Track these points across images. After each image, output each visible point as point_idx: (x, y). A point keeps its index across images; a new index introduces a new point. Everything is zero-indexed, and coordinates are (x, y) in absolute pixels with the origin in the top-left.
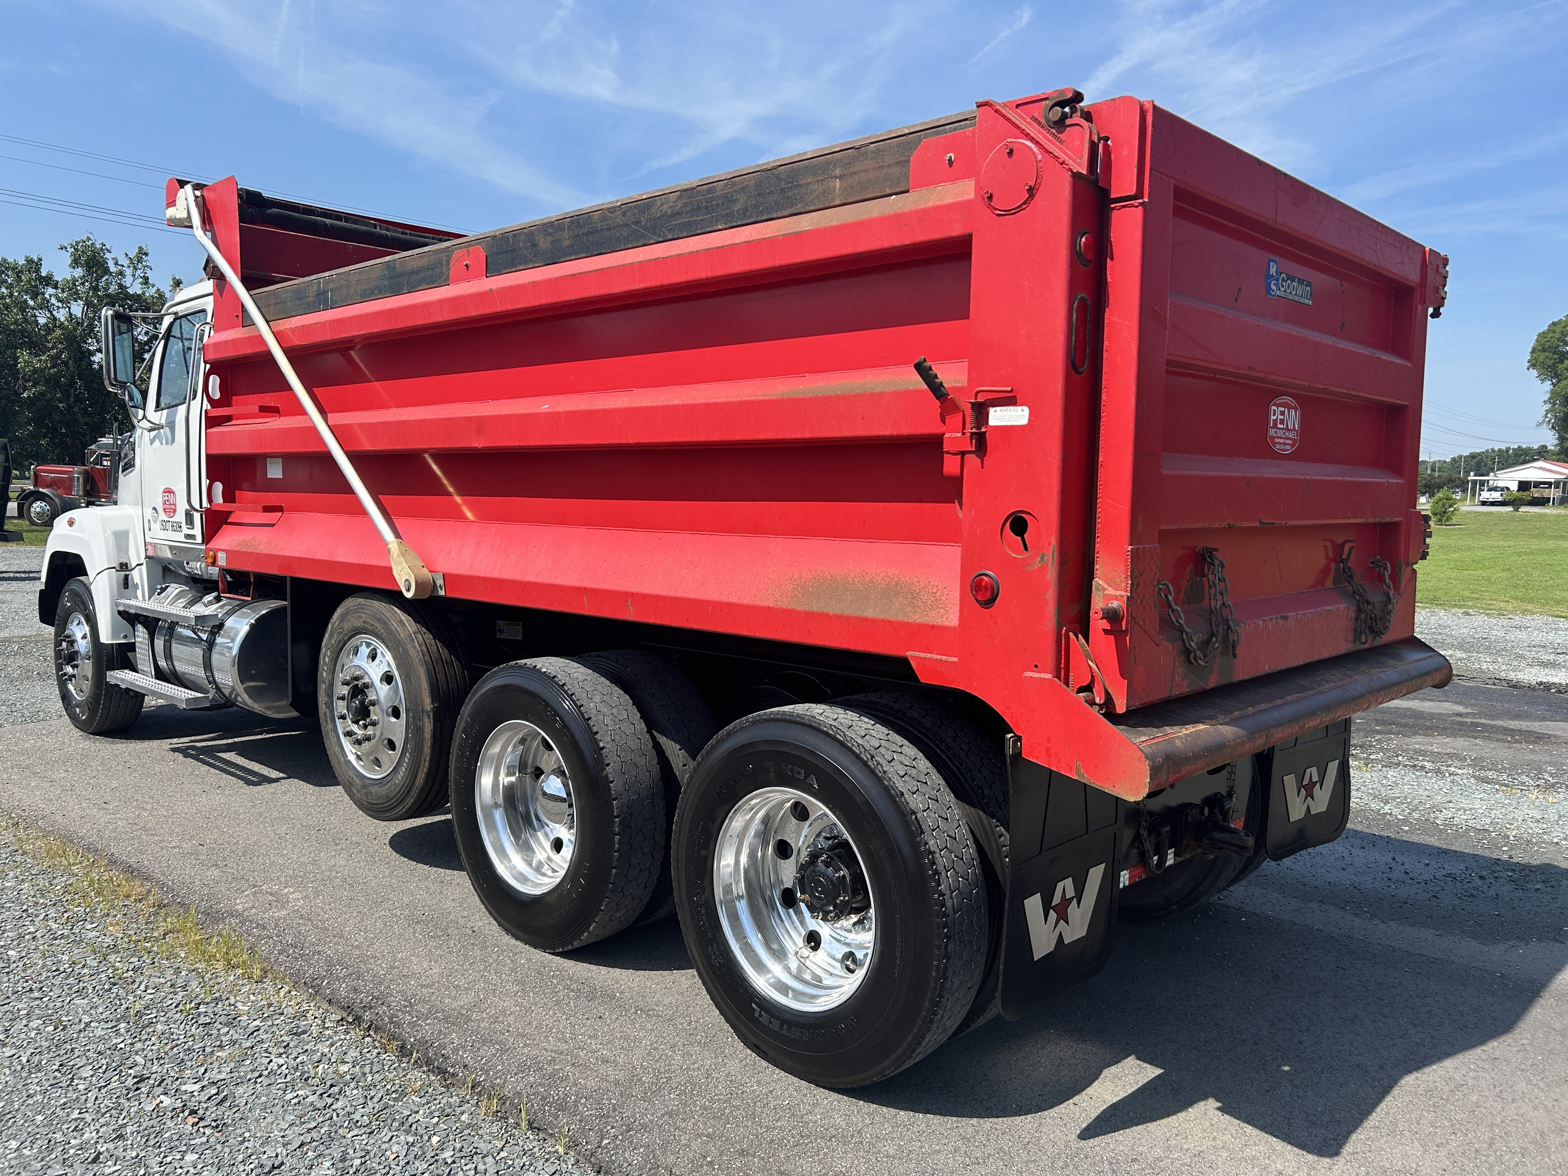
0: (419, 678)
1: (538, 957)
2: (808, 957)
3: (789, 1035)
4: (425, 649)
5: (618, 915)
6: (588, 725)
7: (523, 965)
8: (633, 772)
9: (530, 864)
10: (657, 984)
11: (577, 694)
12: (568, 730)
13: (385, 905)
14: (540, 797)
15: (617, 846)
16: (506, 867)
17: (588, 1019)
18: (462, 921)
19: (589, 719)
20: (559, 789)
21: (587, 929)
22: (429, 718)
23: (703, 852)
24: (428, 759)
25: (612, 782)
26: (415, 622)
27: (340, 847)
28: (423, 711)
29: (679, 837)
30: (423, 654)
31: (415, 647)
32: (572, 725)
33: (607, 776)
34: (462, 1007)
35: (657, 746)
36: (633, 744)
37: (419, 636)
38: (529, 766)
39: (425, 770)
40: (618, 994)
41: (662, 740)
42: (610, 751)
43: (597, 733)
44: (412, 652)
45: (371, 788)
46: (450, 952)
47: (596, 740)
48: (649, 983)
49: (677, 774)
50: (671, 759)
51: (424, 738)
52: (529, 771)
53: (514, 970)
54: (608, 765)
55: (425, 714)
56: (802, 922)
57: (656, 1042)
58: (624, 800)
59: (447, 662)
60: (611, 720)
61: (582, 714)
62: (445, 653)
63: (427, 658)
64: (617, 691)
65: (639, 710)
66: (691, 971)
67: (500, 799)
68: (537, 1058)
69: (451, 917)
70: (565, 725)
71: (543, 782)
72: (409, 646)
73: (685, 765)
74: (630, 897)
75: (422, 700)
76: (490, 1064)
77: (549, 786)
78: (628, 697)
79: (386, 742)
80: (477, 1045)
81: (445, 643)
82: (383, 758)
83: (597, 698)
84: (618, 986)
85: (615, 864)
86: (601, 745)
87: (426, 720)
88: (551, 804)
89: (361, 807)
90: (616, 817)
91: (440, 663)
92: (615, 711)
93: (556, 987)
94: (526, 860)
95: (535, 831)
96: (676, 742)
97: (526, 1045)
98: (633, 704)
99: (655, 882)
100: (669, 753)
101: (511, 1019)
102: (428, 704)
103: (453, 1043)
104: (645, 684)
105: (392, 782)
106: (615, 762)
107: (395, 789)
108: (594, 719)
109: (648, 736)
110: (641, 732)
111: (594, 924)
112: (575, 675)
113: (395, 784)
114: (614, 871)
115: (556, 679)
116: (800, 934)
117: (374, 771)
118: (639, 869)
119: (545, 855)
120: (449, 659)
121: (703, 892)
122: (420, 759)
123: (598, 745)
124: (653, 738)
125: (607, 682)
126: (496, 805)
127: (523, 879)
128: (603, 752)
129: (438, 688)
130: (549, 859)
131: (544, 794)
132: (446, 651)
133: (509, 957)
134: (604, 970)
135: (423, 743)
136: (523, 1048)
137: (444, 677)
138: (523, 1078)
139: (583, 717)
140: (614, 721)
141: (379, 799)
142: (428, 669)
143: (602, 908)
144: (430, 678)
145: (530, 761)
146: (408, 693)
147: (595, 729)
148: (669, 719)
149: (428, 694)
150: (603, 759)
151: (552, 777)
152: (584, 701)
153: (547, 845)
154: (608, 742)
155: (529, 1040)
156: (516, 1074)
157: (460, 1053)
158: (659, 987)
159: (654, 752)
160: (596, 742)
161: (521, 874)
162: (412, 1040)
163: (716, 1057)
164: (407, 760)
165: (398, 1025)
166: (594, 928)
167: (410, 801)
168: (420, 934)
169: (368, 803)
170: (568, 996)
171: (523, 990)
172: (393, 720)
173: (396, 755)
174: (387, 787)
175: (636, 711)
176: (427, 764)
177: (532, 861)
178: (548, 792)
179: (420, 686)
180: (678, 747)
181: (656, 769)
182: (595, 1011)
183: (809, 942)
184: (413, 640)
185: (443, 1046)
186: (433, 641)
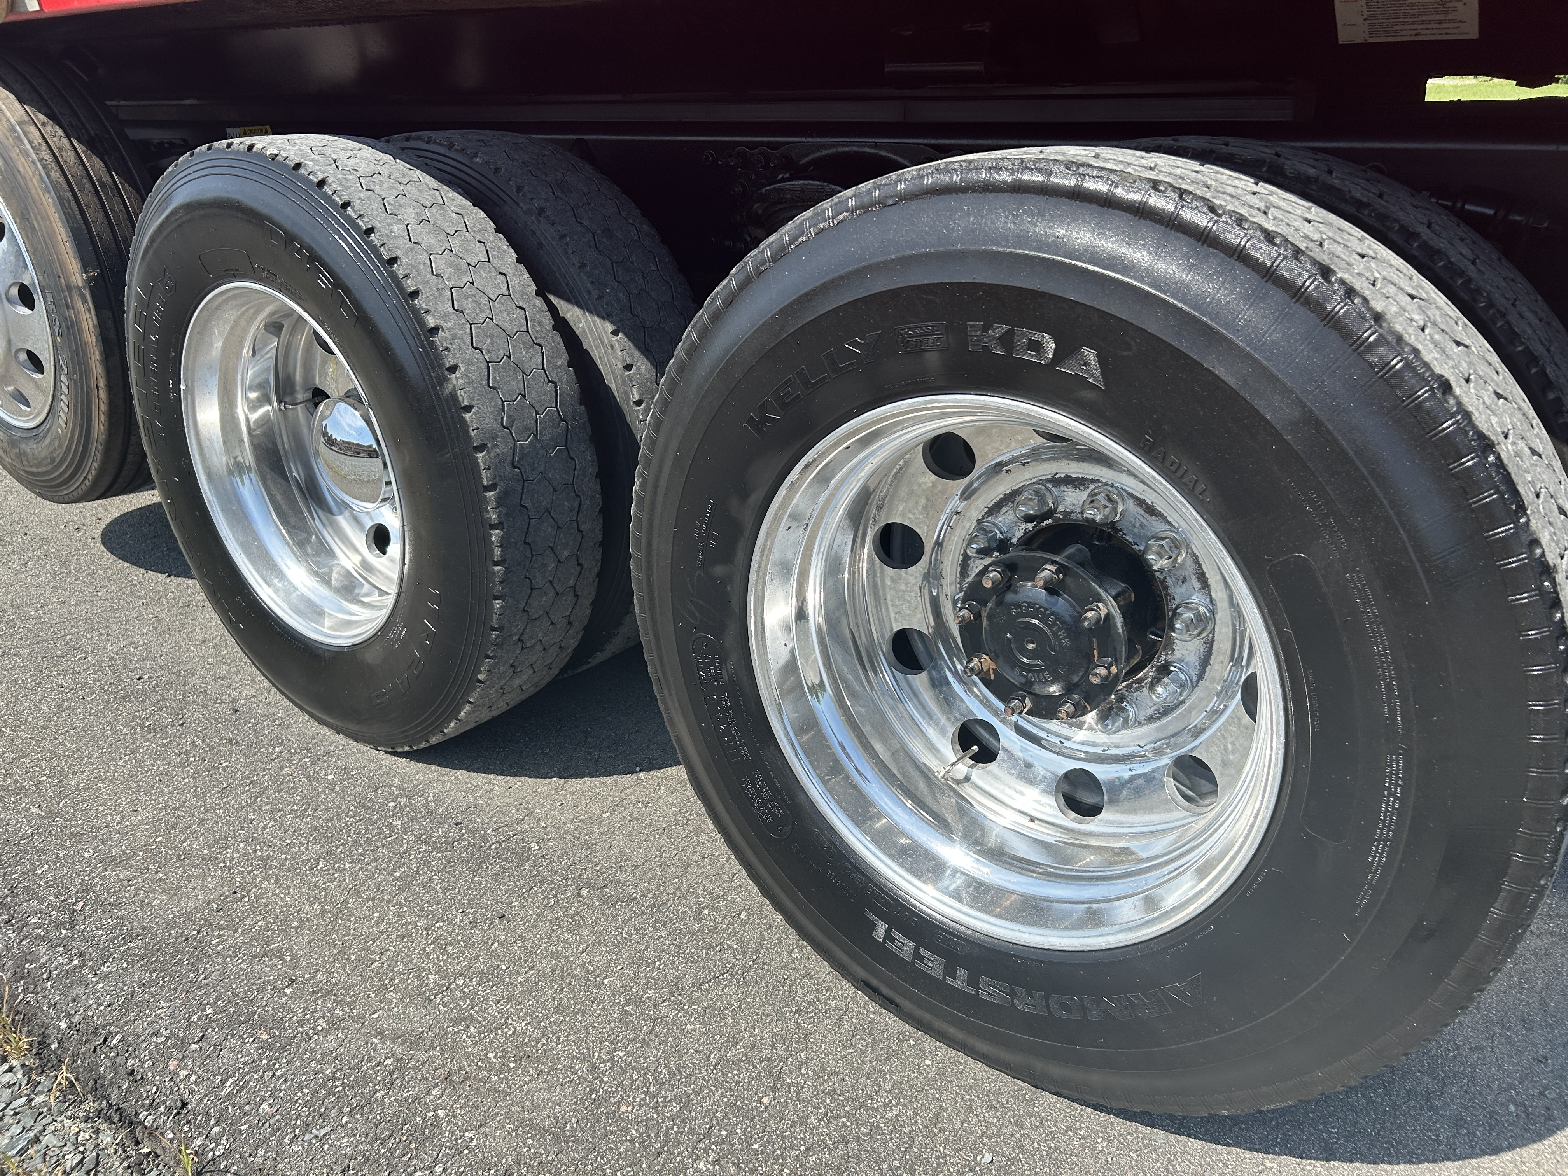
0: (46, 218)
1: (363, 762)
2: (967, 779)
3: (971, 990)
4: (48, 157)
5: (517, 682)
6: (394, 276)
7: (331, 786)
8: (516, 384)
9: (325, 580)
10: (612, 809)
11: (356, 203)
12: (347, 292)
13: (68, 663)
14: (323, 449)
15: (498, 552)
16: (276, 591)
17: (474, 923)
18: (214, 688)
19: (393, 260)
20: (359, 430)
21: (454, 715)
22: (84, 301)
23: (719, 570)
24: (102, 383)
25: (468, 409)
26: (22, 102)
27: (10, 548)
28: (69, 288)
29: (650, 533)
30: (45, 167)
31: (26, 154)
32: (354, 280)
33: (454, 397)
34: (188, 916)
35: (562, 326)
36: (510, 320)
37: (33, 129)
38: (298, 388)
39: (103, 407)
40: (534, 846)
41: (571, 313)
42: (454, 337)
43: (415, 294)
44: (22, 164)
45: (23, 446)
46: (182, 765)
47: (416, 312)
48: (595, 809)
49: (613, 386)
50: (595, 354)
51: (84, 345)
52: (300, 397)
53: (311, 802)
54: (453, 369)
55: (75, 294)
56: (948, 700)
57: (635, 980)
58: (503, 448)
59: (103, 185)
60: (449, 264)
61: (375, 250)
62: (96, 166)
63: (56, 174)
64: (456, 201)
65: (512, 243)
66: (673, 770)
67: (248, 456)
68: (358, 1066)
69: (195, 680)
70: (338, 283)
71: (323, 418)
72: (14, 153)
73: (628, 367)
74: (538, 648)
75: (62, 264)
76: (243, 1098)
77: (337, 424)
78: (483, 215)
79: (23, 356)
80: (214, 1035)
81: (92, 145)
82: (28, 391)
83: (410, 214)
84: (532, 822)
85: (498, 589)
86: (431, 322)
87: (79, 305)
88: (348, 464)
89: (19, 479)
90: (487, 489)
91: (88, 185)
92: (455, 243)
93: (399, 841)
94: (317, 574)
95: (331, 513)
96: (605, 316)
97: (334, 1024)
98: (497, 231)
99: (588, 612)
100: (589, 343)
101: (300, 942)
102: (77, 275)
103: (156, 1034)
104: (519, 189)
105: (53, 433)
106: (470, 363)
107: (60, 446)
108: (404, 260)
109: (539, 302)
110: (523, 293)
111: (467, 708)
112: (351, 162)
113: (58, 437)
114: (498, 604)
115: (302, 171)
116: (943, 732)
117: (21, 414)
118: (552, 594)
119: (357, 559)
120: (106, 178)
121: (723, 661)
122: (88, 386)
123: (422, 323)
124: (553, 310)
125: (431, 182)
126: (239, 468)
127: (316, 612)
128: (436, 339)
129: (92, 237)
130: (365, 565)
131: (331, 442)
132: (98, 163)
133: (304, 767)
134: (498, 783)
135: (85, 353)
136: (326, 1032)
137: (101, 215)
138: (322, 1139)
139: (379, 257)
140: (457, 267)
141: (38, 465)
142: (60, 198)
143: (481, 677)
144: (68, 218)
145: (298, 377)
146: (35, 252)
147: (410, 285)
148: (583, 266)
149: (71, 253)
150: (438, 357)
151: (342, 406)
152: (374, 217)
153: (360, 540)
154: (446, 316)
155: (340, 1004)
156: (306, 1129)
157: (172, 1064)
158: (617, 817)
159: (558, 338)
160: (417, 316)
161: (310, 603)
162: (63, 1025)
163: (781, 1017)
164: (66, 390)
165: (32, 982)
166: (469, 713)
167: (92, 467)
168: (127, 725)
169: (26, 472)
170: (427, 863)
171: (329, 853)
172: (24, 311)
173: (46, 379)
174: (47, 441)
175: (504, 245)
176: (103, 395)
177: (330, 574)
178: (338, 437)
179: (52, 235)
180: (610, 327)
181: (566, 377)
182: (487, 900)
183: (965, 747)
184: (18, 138)
185: (129, 1048)
186: (65, 141)
